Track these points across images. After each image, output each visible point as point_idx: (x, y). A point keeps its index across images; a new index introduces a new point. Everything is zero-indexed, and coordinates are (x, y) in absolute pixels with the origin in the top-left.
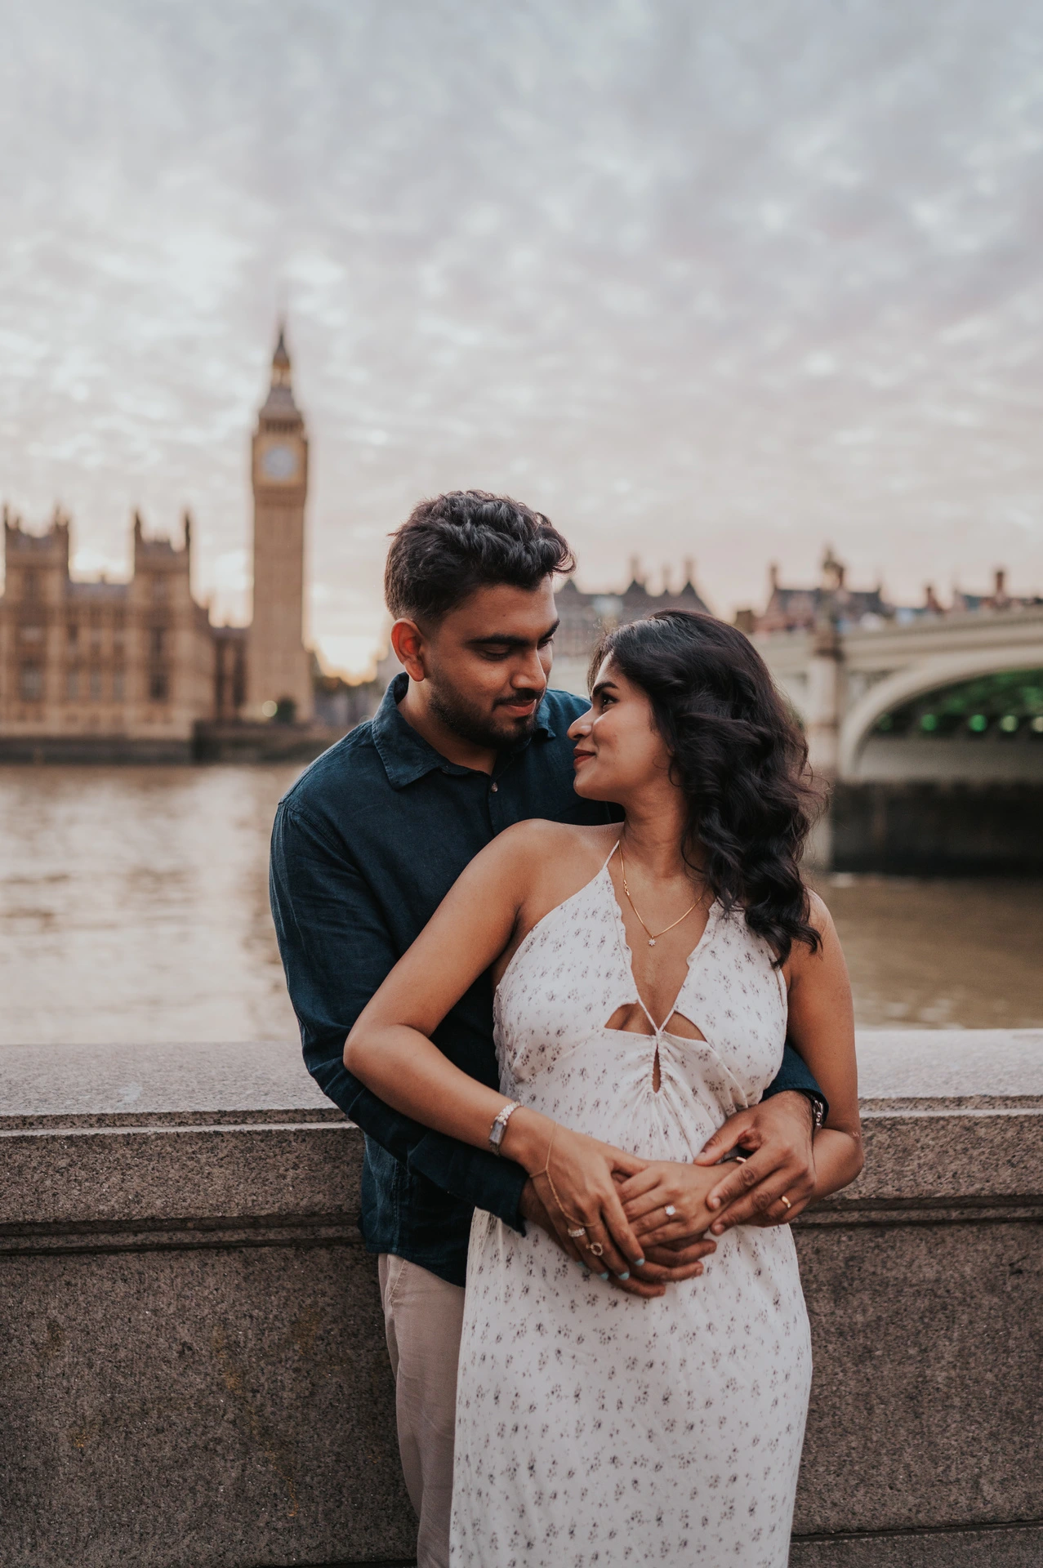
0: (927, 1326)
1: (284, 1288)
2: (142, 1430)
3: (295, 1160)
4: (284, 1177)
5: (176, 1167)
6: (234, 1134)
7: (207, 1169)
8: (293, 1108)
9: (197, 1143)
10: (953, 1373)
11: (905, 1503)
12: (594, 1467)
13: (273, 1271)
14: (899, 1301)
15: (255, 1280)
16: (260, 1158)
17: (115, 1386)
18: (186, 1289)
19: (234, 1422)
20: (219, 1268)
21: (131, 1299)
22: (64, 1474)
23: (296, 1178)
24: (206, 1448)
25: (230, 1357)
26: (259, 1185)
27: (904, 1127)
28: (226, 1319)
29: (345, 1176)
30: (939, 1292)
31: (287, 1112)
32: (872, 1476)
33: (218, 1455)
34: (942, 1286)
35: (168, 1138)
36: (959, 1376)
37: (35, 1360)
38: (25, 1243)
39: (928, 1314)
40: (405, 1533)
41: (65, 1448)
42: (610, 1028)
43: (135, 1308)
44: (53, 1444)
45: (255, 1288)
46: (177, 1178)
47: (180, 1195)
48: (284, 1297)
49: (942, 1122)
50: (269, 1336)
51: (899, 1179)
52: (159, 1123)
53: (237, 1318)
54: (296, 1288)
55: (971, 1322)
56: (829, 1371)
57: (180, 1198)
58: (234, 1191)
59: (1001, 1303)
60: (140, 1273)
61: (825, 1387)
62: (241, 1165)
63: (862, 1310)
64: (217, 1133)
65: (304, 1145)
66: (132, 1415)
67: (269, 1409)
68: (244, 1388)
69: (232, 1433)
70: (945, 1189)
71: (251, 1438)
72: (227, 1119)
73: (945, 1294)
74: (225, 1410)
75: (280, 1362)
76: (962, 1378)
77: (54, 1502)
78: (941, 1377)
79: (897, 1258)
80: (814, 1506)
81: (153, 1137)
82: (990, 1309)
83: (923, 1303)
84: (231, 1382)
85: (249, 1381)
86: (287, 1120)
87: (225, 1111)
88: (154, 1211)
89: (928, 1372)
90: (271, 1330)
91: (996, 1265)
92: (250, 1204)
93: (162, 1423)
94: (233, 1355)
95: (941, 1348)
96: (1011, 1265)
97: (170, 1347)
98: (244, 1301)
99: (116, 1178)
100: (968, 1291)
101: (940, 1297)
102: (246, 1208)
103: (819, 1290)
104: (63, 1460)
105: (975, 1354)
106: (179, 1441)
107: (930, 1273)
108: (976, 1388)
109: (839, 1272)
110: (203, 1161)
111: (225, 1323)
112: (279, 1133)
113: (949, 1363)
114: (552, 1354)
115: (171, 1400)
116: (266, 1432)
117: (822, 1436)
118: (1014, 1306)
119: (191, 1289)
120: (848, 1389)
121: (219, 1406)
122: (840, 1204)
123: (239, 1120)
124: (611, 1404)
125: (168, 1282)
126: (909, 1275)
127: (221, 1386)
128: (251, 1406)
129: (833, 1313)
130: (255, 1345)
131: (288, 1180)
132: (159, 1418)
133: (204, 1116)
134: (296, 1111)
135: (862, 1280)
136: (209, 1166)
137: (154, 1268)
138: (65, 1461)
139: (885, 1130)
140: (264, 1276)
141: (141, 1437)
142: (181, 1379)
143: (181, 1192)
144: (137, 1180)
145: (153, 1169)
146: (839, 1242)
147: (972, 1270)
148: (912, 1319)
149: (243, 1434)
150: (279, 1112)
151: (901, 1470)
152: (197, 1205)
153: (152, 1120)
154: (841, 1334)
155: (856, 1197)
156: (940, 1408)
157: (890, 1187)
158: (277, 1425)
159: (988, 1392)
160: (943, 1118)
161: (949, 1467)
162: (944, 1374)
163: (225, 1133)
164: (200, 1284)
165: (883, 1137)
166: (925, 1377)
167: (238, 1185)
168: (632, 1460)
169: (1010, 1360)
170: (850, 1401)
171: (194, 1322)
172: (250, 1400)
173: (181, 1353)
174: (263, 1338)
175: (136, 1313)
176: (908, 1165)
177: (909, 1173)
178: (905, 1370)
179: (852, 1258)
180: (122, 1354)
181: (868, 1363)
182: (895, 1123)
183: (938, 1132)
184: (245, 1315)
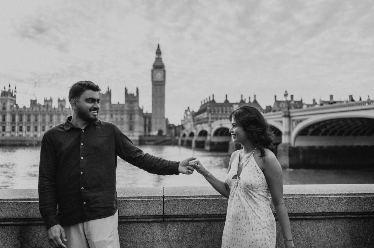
27: (210, 201)
70: (219, 213)
79: (214, 228)
103: (198, 234)
109: (202, 230)
129: (201, 238)
135: (207, 232)
146: (202, 224)
154: (203, 242)
155: (201, 214)
157: (208, 212)
160: (218, 199)
165: (206, 203)
176: (211, 208)
177: (211, 210)
179: (205, 228)
182: (208, 200)
183: (217, 201)
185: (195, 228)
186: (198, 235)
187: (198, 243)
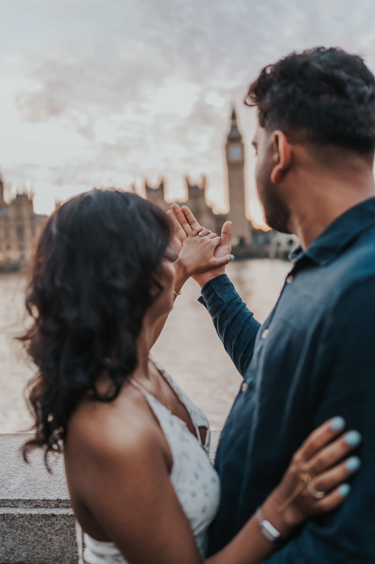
5: (32, 534)
9: (42, 521)
35: (26, 517)
46: (33, 540)
47: (35, 550)
52: (24, 506)
58: (66, 550)
62: (69, 535)
64: (53, 515)
72: (62, 504)
81: (18, 516)
87: (61, 500)
88: (22, 559)
102: (74, 560)
133: (49, 502)
136: (50, 534)
143: (36, 549)
145: (19, 535)
152: (45, 557)
153: (20, 503)
163: (58, 515)
167: (68, 547)
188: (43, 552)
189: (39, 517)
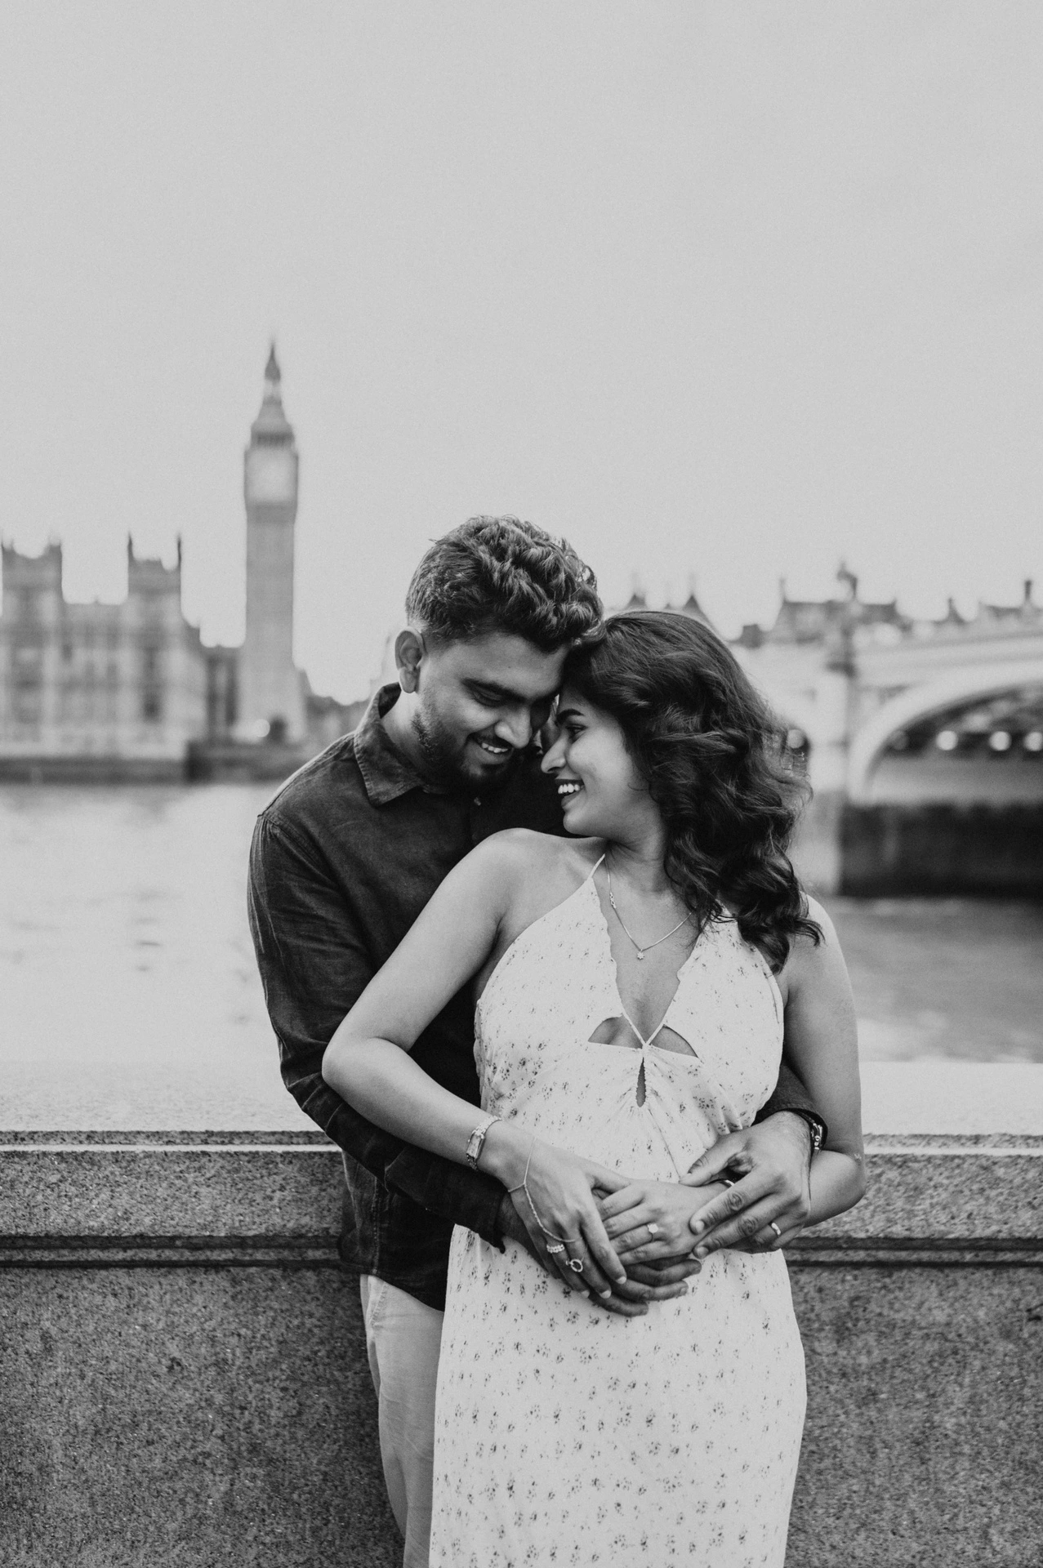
0: (936, 1370)
1: (271, 1308)
2: (133, 1441)
3: (283, 1182)
4: (271, 1199)
5: (165, 1185)
6: (221, 1155)
7: (195, 1189)
8: (280, 1130)
9: (184, 1162)
10: (963, 1420)
11: (908, 1549)
12: (576, 1490)
13: (260, 1291)
14: (906, 1344)
15: (243, 1299)
16: (248, 1179)
17: (106, 1398)
18: (175, 1306)
19: (222, 1438)
20: (207, 1286)
21: (121, 1314)
22: (58, 1480)
23: (284, 1200)
24: (195, 1461)
25: (219, 1374)
26: (246, 1206)
27: (916, 1165)
28: (214, 1336)
29: (332, 1199)
30: (950, 1337)
31: (274, 1133)
32: (874, 1521)
33: (207, 1469)
34: (953, 1329)
35: (156, 1157)
36: (969, 1423)
37: (29, 1369)
38: (18, 1256)
39: (937, 1358)
40: (391, 1553)
41: (58, 1456)
42: (593, 1041)
43: (125, 1322)
44: (47, 1451)
45: (243, 1307)
46: (165, 1196)
47: (168, 1213)
48: (272, 1317)
49: (957, 1161)
50: (257, 1354)
51: (909, 1219)
52: (147, 1142)
53: (225, 1335)
54: (284, 1308)
55: (983, 1368)
56: (831, 1413)
57: (168, 1216)
58: (221, 1211)
59: (1017, 1350)
60: (130, 1289)
61: (826, 1429)
62: (228, 1185)
63: (866, 1351)
64: (204, 1153)
65: (291, 1166)
66: (123, 1426)
67: (257, 1426)
68: (232, 1405)
69: (221, 1448)
70: (959, 1231)
71: (239, 1453)
72: (214, 1138)
73: (956, 1338)
74: (213, 1425)
75: (268, 1380)
76: (973, 1425)
77: (49, 1507)
78: (950, 1424)
79: (906, 1299)
80: (812, 1548)
81: (141, 1155)
82: (1006, 1355)
83: (932, 1347)
84: (219, 1398)
85: (236, 1398)
86: (274, 1141)
87: (212, 1132)
88: (143, 1229)
89: (937, 1418)
90: (259, 1348)
91: (1012, 1310)
92: (237, 1224)
93: (152, 1436)
94: (222, 1372)
95: (950, 1394)
96: (1029, 1311)
97: (160, 1362)
98: (231, 1319)
99: (105, 1195)
100: (981, 1337)
101: (950, 1341)
102: (234, 1228)
103: (820, 1330)
104: (56, 1466)
105: (987, 1402)
106: (169, 1453)
107: (940, 1316)
108: (987, 1436)
109: (843, 1311)
110: (191, 1180)
111: (213, 1340)
112: (266, 1154)
113: (959, 1409)
114: (531, 1374)
115: (160, 1413)
116: (254, 1449)
117: (822, 1477)
118: (1031, 1353)
119: (179, 1306)
120: (850, 1432)
121: (208, 1421)
122: (846, 1242)
123: (226, 1141)
124: (592, 1425)
125: (157, 1298)
126: (918, 1317)
127: (210, 1402)
128: (239, 1422)
129: (835, 1354)
130: (243, 1363)
131: (275, 1202)
132: (149, 1430)
133: (192, 1136)
134: (283, 1133)
135: (868, 1321)
136: (197, 1185)
137: (144, 1284)
138: (59, 1467)
139: (895, 1168)
140: (252, 1296)
141: (131, 1447)
142: (170, 1393)
143: (169, 1211)
144: (126, 1197)
145: (142, 1187)
146: (844, 1281)
147: (986, 1314)
148: (920, 1363)
149: (232, 1449)
150: (266, 1133)
151: (905, 1516)
152: (185, 1224)
153: (140, 1139)
155: (862, 1235)
156: (948, 1455)
157: (899, 1226)
158: (265, 1443)
159: (1000, 1441)
160: (959, 1157)
161: (956, 1515)
162: (953, 1420)
163: (212, 1153)
164: (188, 1301)
165: (893, 1174)
166: (933, 1423)
167: (225, 1205)
168: (615, 1483)
169: (1024, 1408)
170: (852, 1444)
171: (184, 1338)
172: (237, 1416)
173: (171, 1368)
174: (251, 1357)
175: (126, 1328)
176: (920, 1205)
177: (921, 1213)
178: (912, 1415)
179: (858, 1298)
180: (113, 1367)
181: (871, 1405)
182: (904, 1162)
183: (953, 1169)
184: (233, 1333)
185: (806, 1301)
186: (823, 1334)
187: (816, 1378)
188: (181, 1214)
189: (178, 1157)
